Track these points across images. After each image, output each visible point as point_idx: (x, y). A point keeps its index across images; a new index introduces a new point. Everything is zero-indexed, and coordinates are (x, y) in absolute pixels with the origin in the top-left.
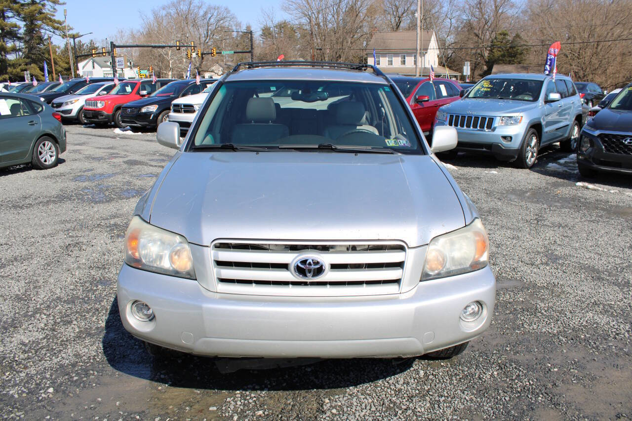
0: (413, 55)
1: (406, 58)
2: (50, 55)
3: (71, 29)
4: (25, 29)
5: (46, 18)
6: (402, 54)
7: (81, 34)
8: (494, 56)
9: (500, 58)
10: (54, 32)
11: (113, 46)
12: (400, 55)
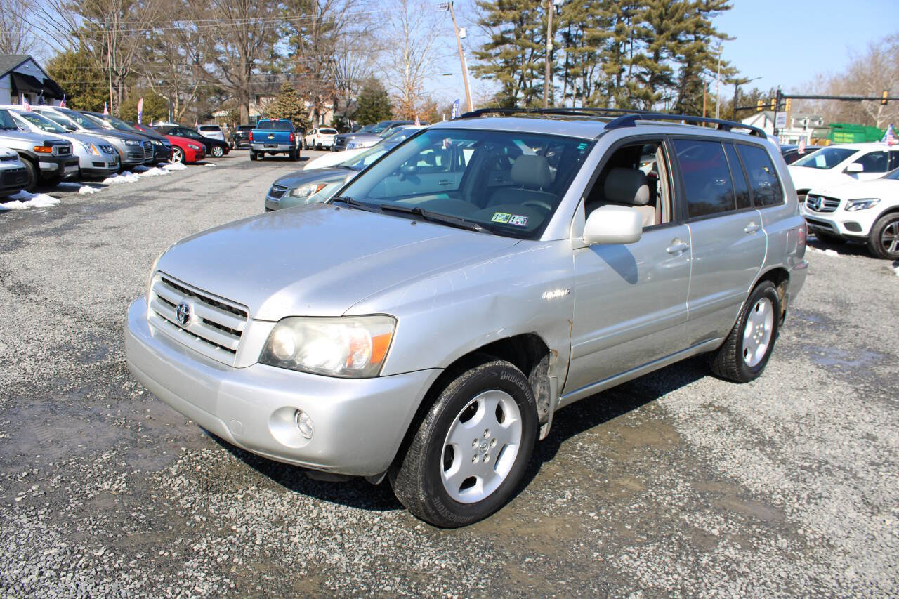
2: (702, 106)
3: (738, 72)
4: (680, 72)
5: (707, 57)
7: (749, 79)
10: (714, 77)
11: (780, 96)
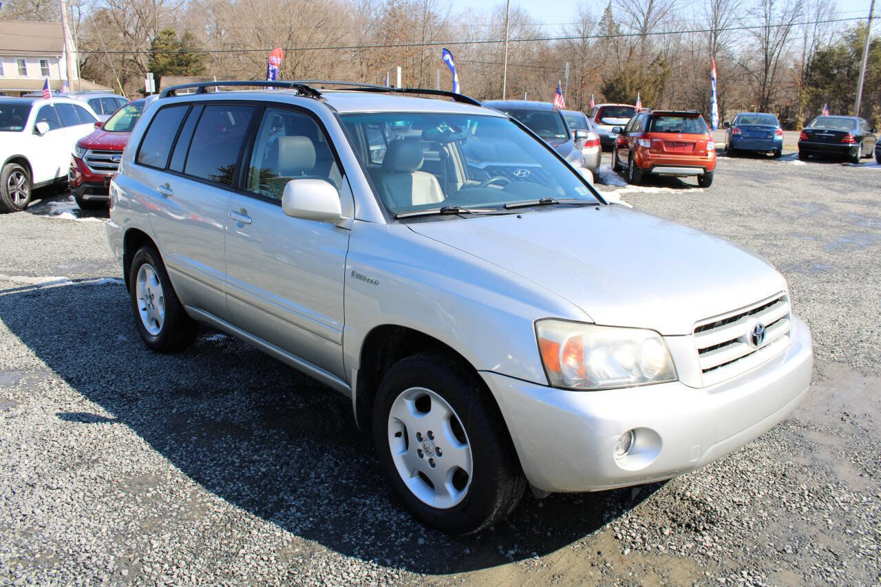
0: (39, 60)
1: (27, 64)
6: (19, 58)
8: (158, 64)
9: (168, 67)
12: (16, 59)
